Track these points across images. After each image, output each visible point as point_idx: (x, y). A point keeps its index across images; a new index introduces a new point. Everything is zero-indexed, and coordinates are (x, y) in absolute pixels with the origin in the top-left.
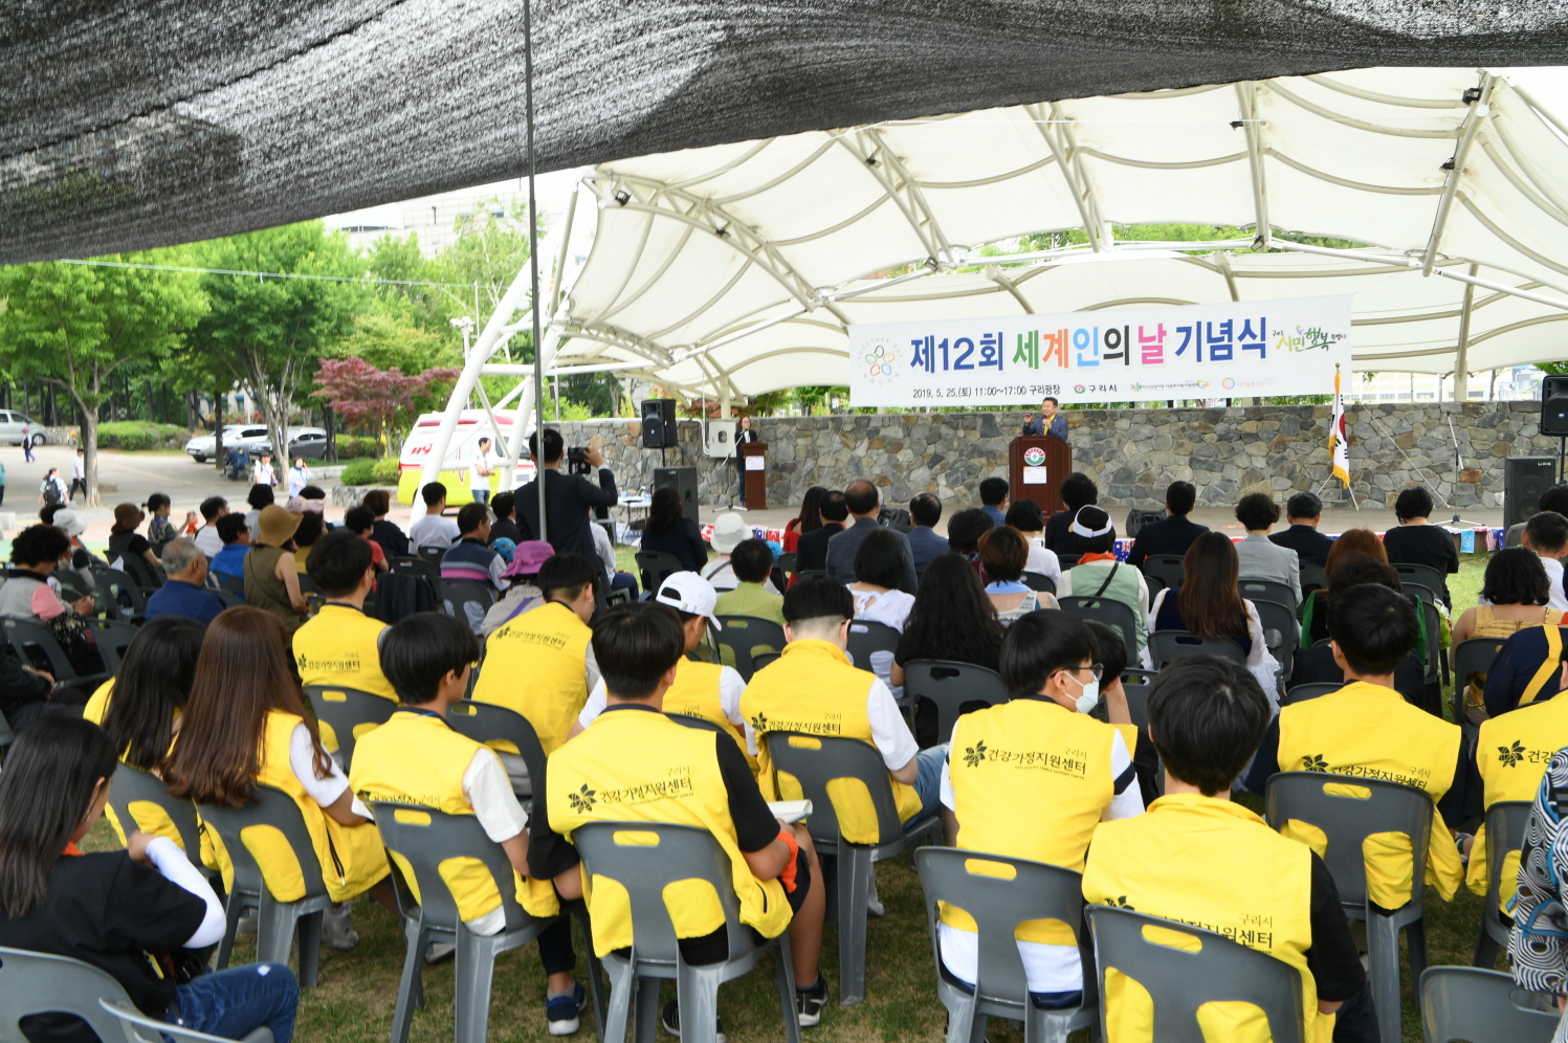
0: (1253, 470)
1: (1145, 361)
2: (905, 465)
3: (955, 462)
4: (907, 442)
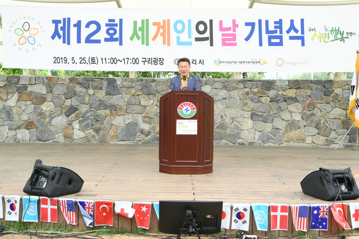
0: (293, 122)
1: (224, 44)
2: (47, 114)
3: (87, 112)
4: (49, 97)
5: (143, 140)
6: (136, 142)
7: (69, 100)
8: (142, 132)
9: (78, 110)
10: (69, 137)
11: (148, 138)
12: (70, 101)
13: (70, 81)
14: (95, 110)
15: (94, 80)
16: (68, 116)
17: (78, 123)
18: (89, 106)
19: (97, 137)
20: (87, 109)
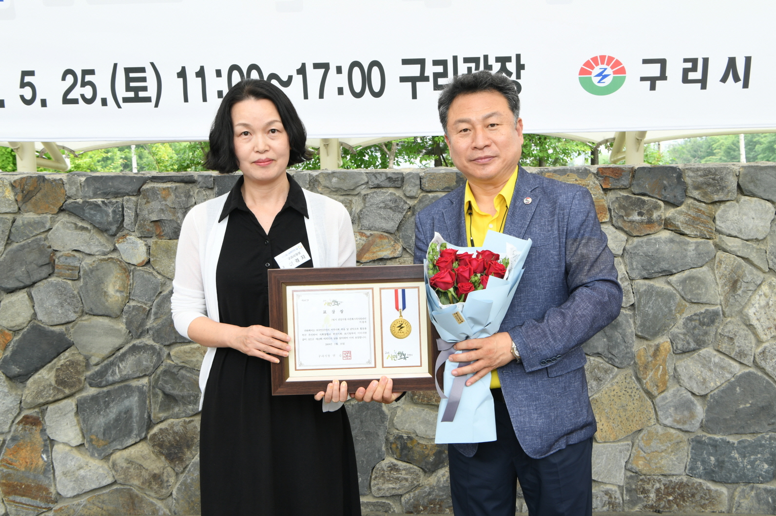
5: (412, 494)
6: (375, 500)
7: (22, 295)
8: (405, 452)
9: (69, 345)
10: (28, 486)
11: (439, 481)
12: (28, 302)
13: (20, 198)
14: (157, 346)
15: (146, 186)
16: (18, 379)
17: (73, 413)
18: (129, 324)
19: (172, 480)
20: (117, 342)
